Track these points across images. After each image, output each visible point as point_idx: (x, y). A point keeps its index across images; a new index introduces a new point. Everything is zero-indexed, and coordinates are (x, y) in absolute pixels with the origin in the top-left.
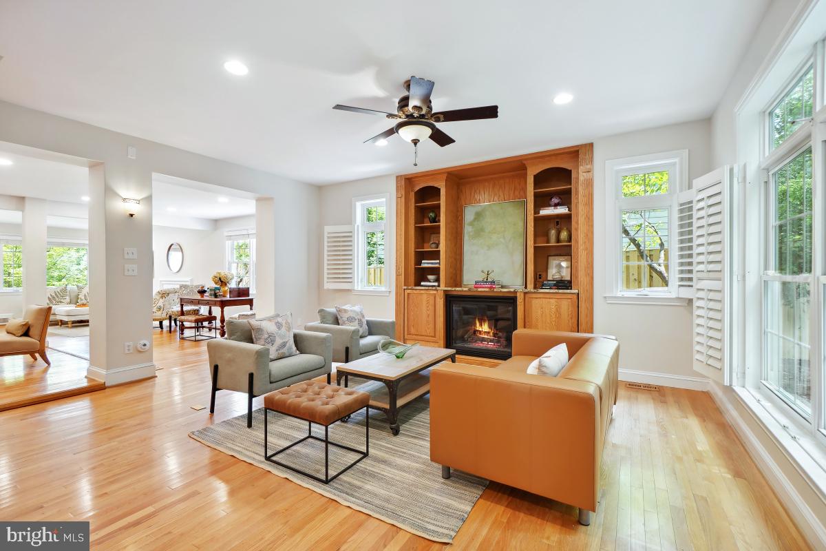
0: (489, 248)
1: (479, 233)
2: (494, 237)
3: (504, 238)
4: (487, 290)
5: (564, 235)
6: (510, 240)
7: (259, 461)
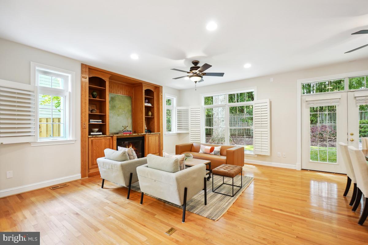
0: (118, 115)
1: (113, 107)
2: (120, 110)
3: (124, 111)
4: (128, 135)
5: (150, 113)
6: (126, 113)
7: (233, 200)
